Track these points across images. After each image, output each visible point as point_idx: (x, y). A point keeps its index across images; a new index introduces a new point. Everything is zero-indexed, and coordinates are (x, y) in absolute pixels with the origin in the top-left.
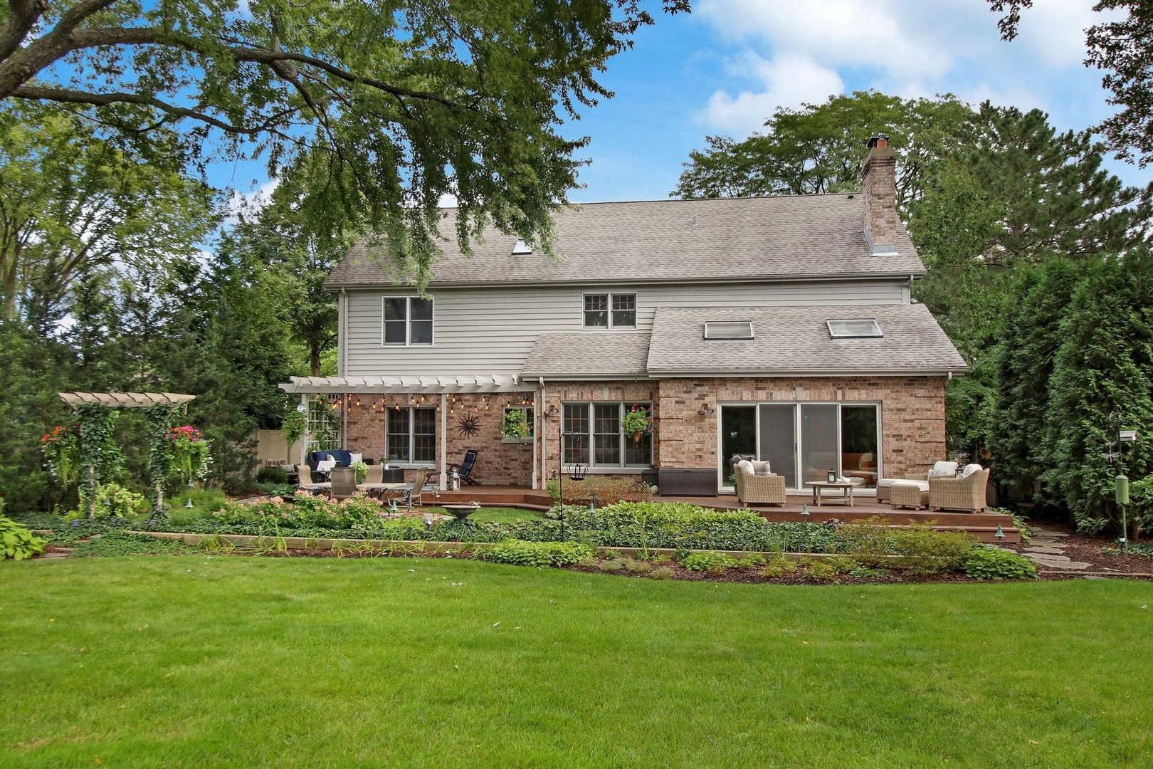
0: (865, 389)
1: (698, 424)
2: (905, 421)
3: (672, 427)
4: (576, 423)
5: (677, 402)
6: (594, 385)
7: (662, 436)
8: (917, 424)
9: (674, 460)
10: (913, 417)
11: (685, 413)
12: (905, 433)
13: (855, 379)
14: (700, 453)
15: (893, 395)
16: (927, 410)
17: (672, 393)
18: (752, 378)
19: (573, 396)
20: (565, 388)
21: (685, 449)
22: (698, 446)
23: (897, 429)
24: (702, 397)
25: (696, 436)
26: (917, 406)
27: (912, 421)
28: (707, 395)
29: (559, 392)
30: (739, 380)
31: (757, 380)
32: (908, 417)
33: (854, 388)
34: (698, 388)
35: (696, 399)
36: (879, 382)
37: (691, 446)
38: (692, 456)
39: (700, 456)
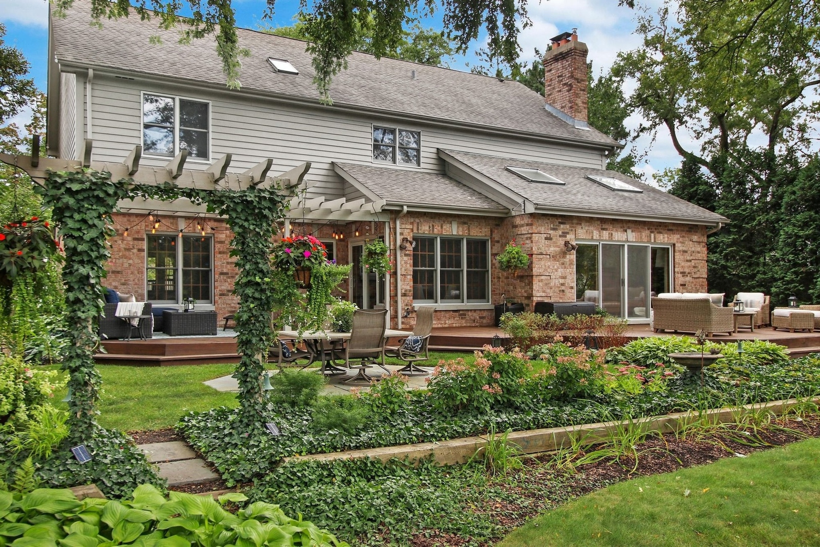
0: (666, 233)
1: (562, 260)
2: (687, 261)
3: (543, 263)
4: (423, 257)
5: (546, 239)
6: (444, 218)
7: (535, 271)
8: (693, 263)
9: (544, 294)
10: (691, 258)
11: (552, 249)
12: (687, 270)
13: (660, 224)
14: (563, 288)
15: (681, 239)
16: (699, 252)
17: (542, 229)
18: (598, 219)
19: (425, 229)
20: (417, 220)
21: (552, 284)
22: (562, 281)
23: (682, 267)
24: (564, 234)
25: (560, 272)
26: (693, 249)
27: (690, 261)
28: (568, 233)
29: (412, 223)
30: (590, 220)
31: (603, 221)
32: (688, 258)
33: (660, 233)
34: (562, 226)
35: (560, 236)
36: (674, 228)
37: (557, 281)
38: (557, 290)
39: (563, 291)
